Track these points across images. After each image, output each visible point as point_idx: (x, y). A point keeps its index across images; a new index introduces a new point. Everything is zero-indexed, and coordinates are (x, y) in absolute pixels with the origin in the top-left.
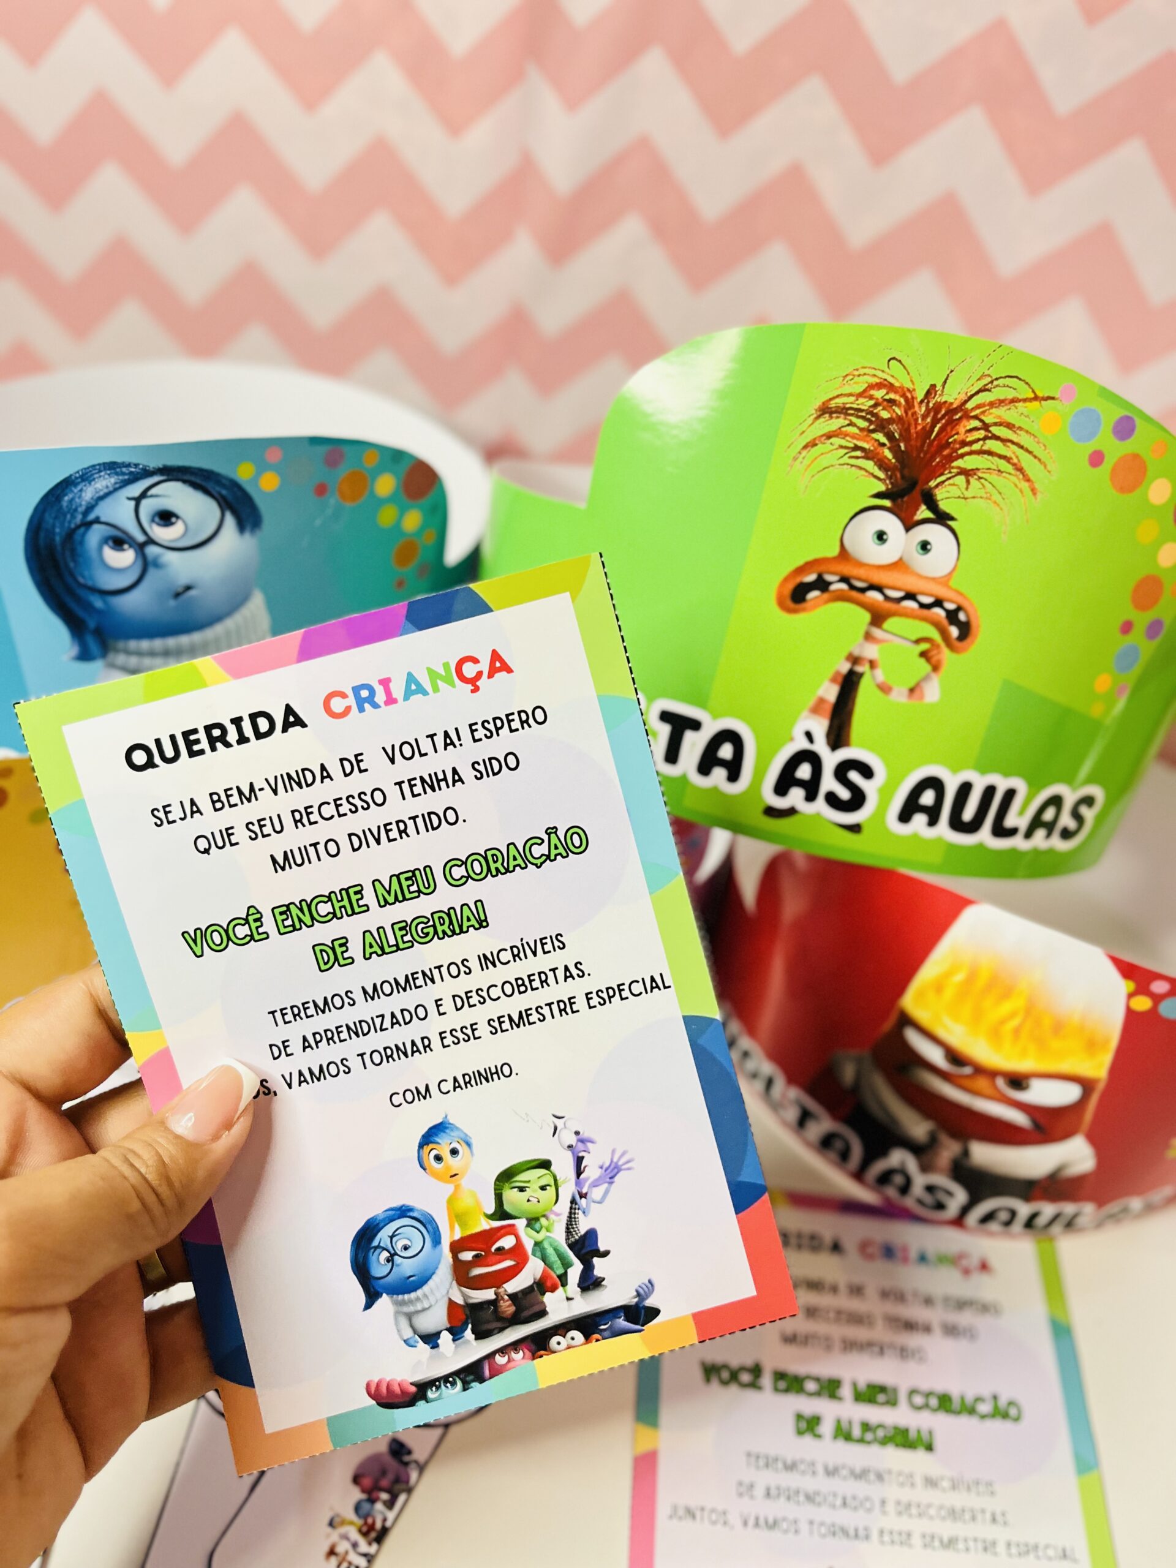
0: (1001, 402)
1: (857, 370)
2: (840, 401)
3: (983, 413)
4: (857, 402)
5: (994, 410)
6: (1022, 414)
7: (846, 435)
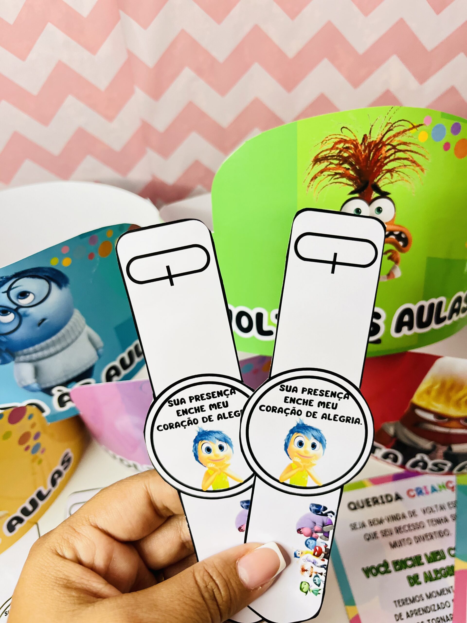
0: (398, 134)
1: (327, 137)
2: (323, 154)
3: (391, 141)
4: (331, 153)
5: (396, 139)
6: (409, 136)
7: (330, 169)
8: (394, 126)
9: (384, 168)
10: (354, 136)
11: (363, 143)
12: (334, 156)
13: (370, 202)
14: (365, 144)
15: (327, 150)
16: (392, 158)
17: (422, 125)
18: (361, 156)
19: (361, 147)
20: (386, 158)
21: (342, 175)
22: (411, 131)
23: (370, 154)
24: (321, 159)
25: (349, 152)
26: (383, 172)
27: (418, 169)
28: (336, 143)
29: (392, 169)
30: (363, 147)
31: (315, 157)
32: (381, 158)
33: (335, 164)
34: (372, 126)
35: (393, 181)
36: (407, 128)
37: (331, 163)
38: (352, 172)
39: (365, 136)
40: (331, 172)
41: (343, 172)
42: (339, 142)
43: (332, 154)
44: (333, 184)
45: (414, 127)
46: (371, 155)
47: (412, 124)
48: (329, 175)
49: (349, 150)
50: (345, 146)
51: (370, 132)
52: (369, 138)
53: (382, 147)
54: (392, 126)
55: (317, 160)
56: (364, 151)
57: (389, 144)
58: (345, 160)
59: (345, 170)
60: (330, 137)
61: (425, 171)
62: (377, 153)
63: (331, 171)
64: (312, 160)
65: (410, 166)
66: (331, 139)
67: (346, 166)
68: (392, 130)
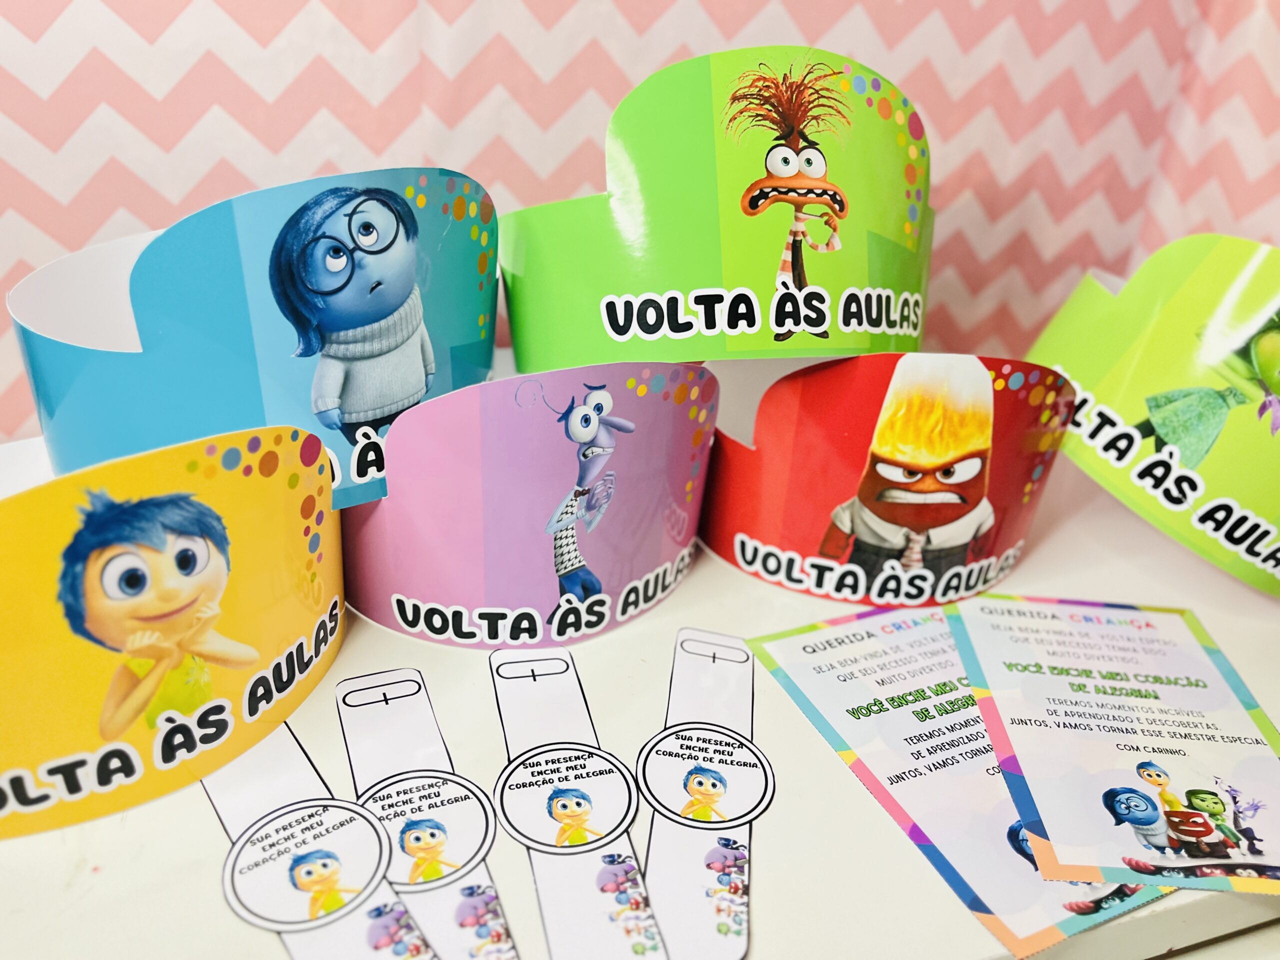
6: (831, 83)
7: (750, 110)
8: (814, 68)
9: (808, 114)
10: (774, 74)
11: (784, 83)
12: (754, 95)
13: (798, 152)
14: (786, 84)
15: (745, 87)
16: (816, 103)
17: (841, 73)
18: (784, 98)
19: (782, 87)
20: (810, 102)
21: (765, 118)
22: (831, 77)
23: (792, 96)
24: (739, 97)
25: (771, 92)
26: (809, 118)
27: (843, 120)
28: (754, 81)
29: (818, 116)
30: (784, 87)
31: (733, 95)
32: (805, 102)
33: (757, 105)
34: (792, 65)
35: (820, 129)
36: (828, 73)
37: (751, 103)
38: (775, 115)
39: (785, 75)
40: (752, 113)
41: (766, 114)
42: (758, 80)
43: (751, 92)
44: (755, 126)
45: (834, 73)
46: (794, 97)
47: (833, 71)
48: (750, 116)
49: (770, 90)
50: (764, 85)
51: (790, 72)
52: (789, 77)
53: (804, 89)
54: (812, 68)
55: (735, 99)
56: (786, 92)
57: (811, 87)
58: (766, 100)
59: (767, 111)
60: (747, 74)
61: (851, 124)
62: (800, 96)
63: (751, 111)
64: (730, 98)
65: (835, 115)
66: (749, 75)
67: (767, 106)
68: (812, 72)
